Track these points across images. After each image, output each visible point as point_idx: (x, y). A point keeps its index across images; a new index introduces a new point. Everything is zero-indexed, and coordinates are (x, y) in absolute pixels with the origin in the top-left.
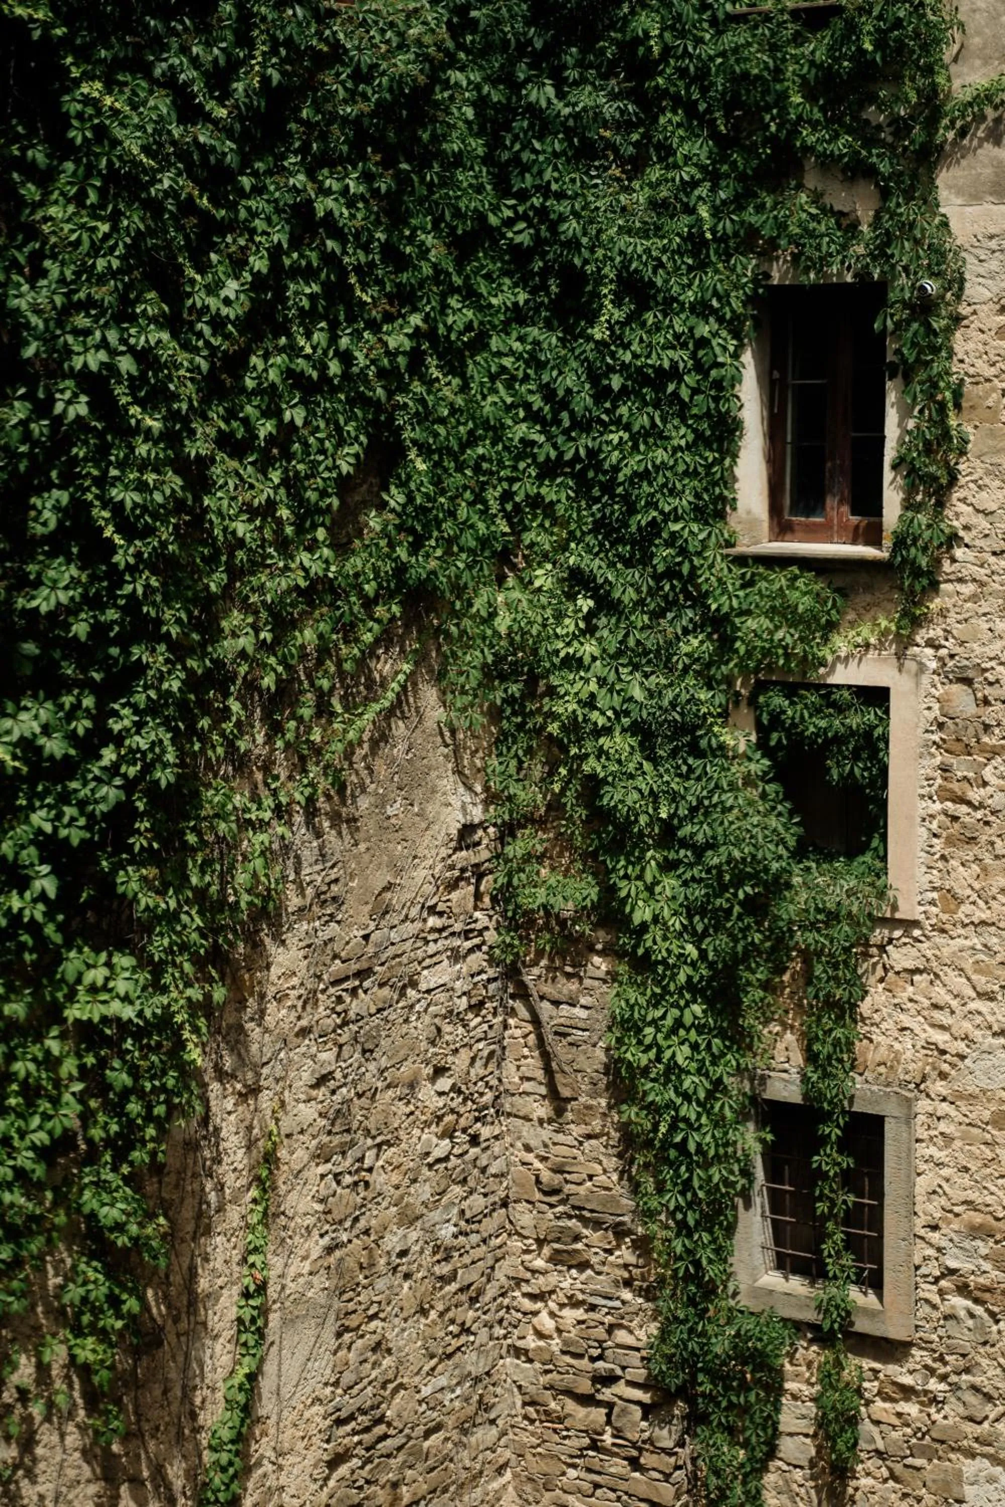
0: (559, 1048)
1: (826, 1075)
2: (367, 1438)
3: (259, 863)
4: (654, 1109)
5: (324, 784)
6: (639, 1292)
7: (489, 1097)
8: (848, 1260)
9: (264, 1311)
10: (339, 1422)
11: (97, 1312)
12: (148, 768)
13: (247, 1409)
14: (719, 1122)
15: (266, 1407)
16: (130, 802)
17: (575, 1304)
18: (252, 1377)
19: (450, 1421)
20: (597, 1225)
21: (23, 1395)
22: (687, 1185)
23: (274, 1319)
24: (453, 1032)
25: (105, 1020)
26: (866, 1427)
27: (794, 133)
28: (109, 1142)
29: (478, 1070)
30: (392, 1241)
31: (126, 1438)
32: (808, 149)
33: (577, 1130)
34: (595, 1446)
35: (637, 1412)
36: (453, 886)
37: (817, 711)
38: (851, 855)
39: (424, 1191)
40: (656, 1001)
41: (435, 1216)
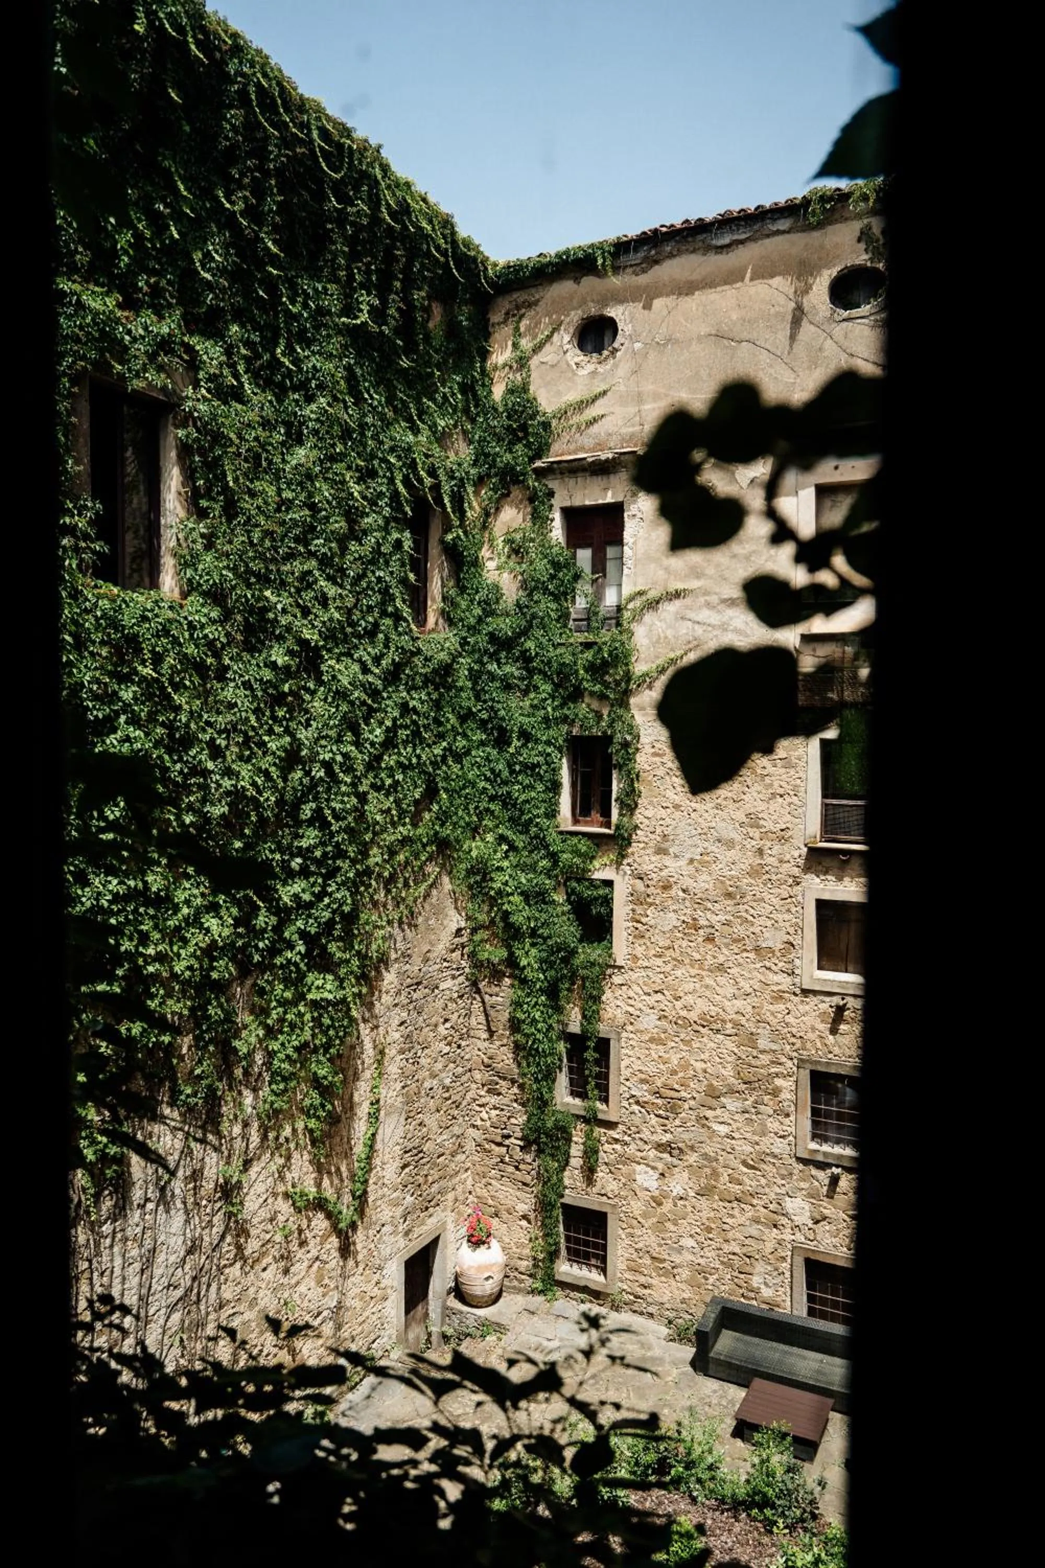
0: (492, 1013)
1: (589, 1023)
2: (416, 1158)
3: (380, 941)
4: (527, 1036)
5: (406, 912)
6: (520, 1104)
7: (465, 1030)
8: (596, 1092)
9: (378, 1110)
10: (406, 1152)
11: (316, 1109)
12: (341, 905)
13: (371, 1147)
14: (550, 1040)
15: (379, 1146)
16: (334, 918)
17: (495, 1108)
18: (374, 1135)
19: (447, 1152)
20: (505, 1079)
21: (287, 1140)
22: (538, 1064)
23: (382, 1113)
24: (451, 1006)
25: (322, 999)
26: (601, 1154)
27: (581, 683)
28: (322, 1045)
29: (461, 1020)
30: (427, 1085)
31: (327, 1157)
32: (586, 689)
33: (498, 1043)
34: (502, 1161)
35: (518, 1149)
36: (453, 951)
37: (588, 888)
38: (600, 942)
39: (439, 1066)
40: (528, 995)
41: (444, 1075)
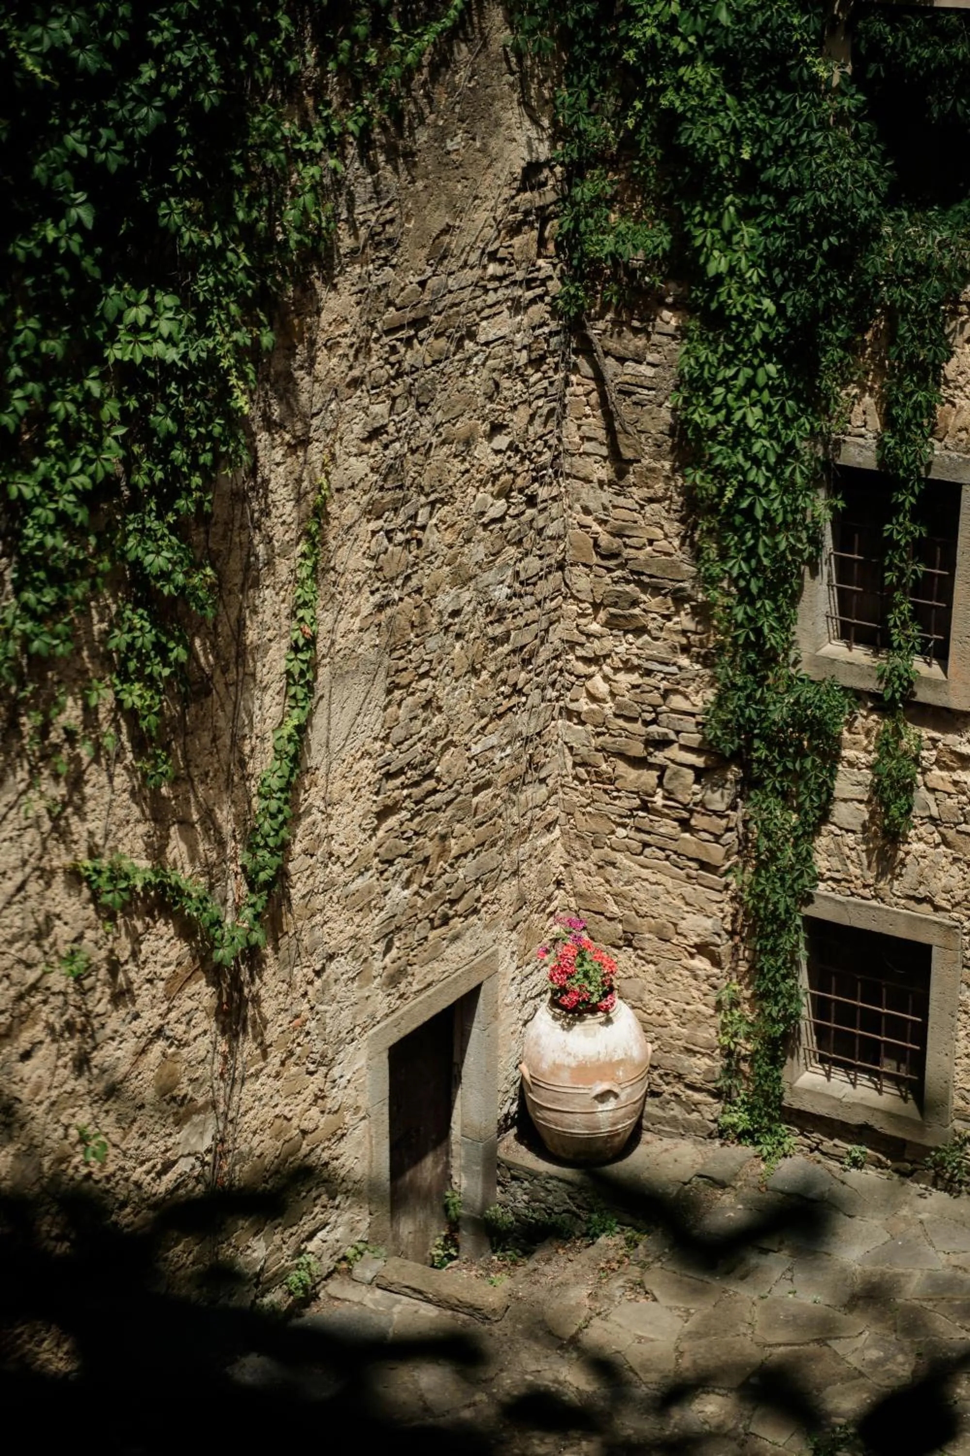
0: (624, 408)
1: (904, 440)
2: (417, 792)
3: (308, 198)
4: (721, 474)
5: (379, 113)
6: (697, 658)
7: (547, 456)
8: (913, 631)
9: (313, 665)
10: (389, 776)
11: (145, 659)
12: (190, 89)
13: (296, 760)
14: (788, 487)
15: (316, 758)
16: (172, 127)
17: (629, 667)
18: (301, 729)
19: (500, 779)
20: (656, 590)
21: (70, 736)
22: (752, 552)
23: (324, 673)
24: (511, 388)
25: (146, 360)
26: (921, 794)
28: (153, 489)
29: (537, 428)
30: (445, 601)
31: (175, 782)
33: (639, 493)
34: (645, 806)
35: (690, 775)
36: (515, 230)
37: (920, 39)
38: (945, 207)
39: (478, 551)
40: (728, 360)
41: (489, 577)
